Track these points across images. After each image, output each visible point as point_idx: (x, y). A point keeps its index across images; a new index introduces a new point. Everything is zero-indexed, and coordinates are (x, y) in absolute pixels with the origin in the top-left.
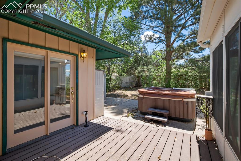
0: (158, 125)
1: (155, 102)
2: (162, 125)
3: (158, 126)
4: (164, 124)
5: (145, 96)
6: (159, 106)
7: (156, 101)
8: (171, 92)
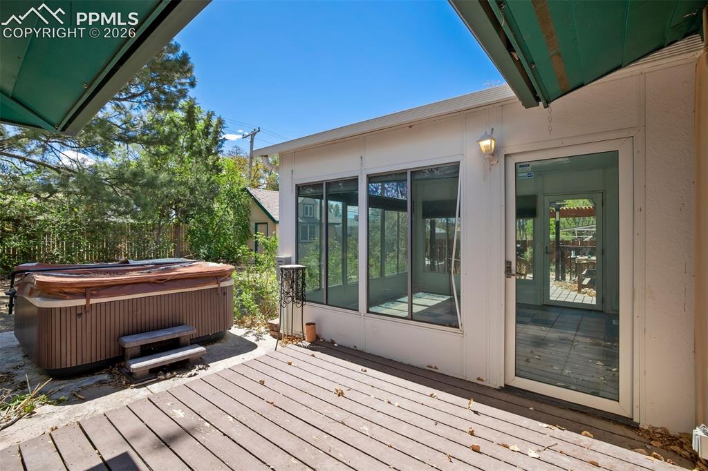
0: (194, 372)
1: (139, 313)
2: (201, 366)
3: (195, 374)
4: (203, 361)
5: (93, 301)
6: (151, 321)
7: (143, 307)
8: (149, 272)
